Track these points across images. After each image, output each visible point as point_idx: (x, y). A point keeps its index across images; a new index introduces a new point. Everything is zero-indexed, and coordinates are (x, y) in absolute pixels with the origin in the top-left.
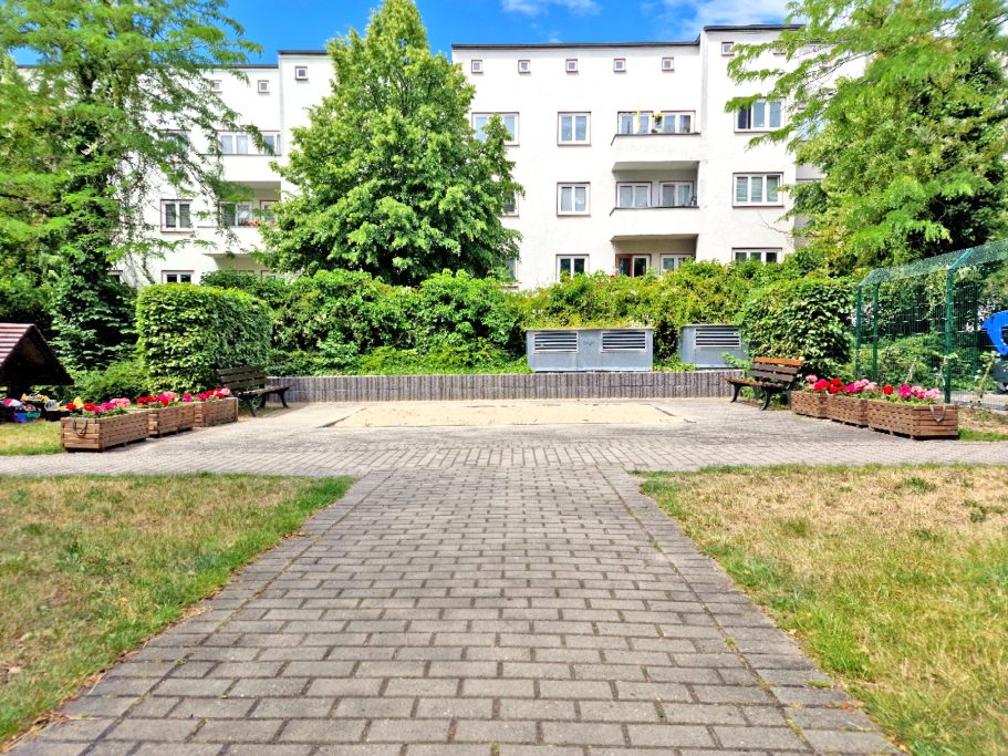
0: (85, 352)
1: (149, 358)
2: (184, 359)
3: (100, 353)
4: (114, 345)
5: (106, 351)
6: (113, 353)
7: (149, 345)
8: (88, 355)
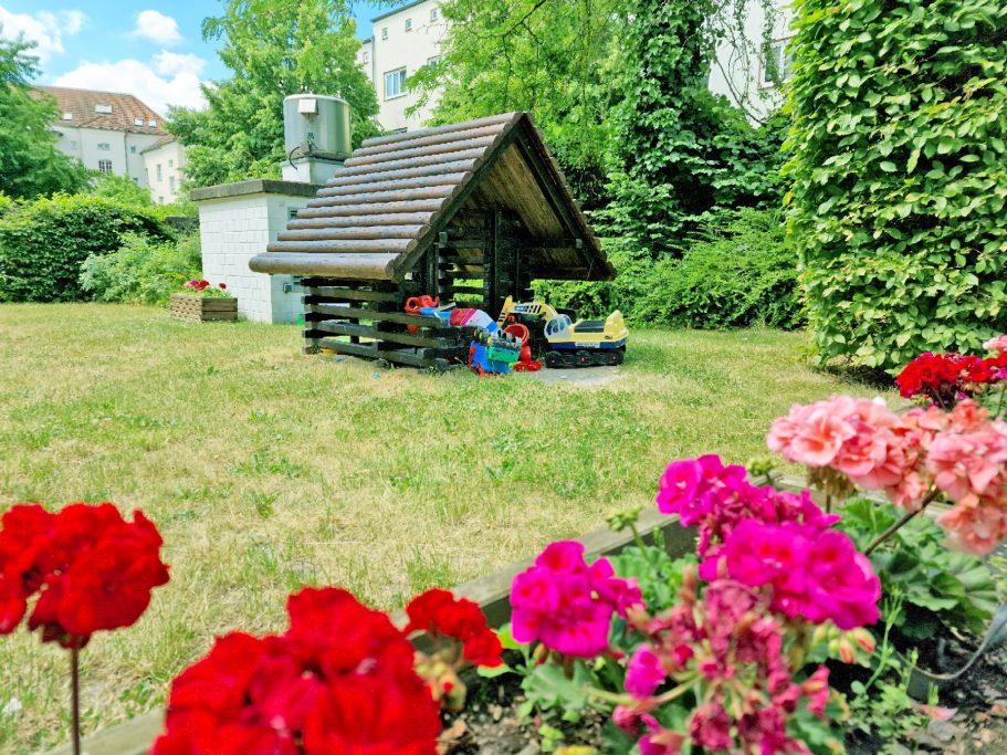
0: (650, 227)
1: (815, 193)
2: (954, 188)
3: (674, 229)
4: (699, 214)
5: (686, 223)
6: (696, 224)
7: (827, 146)
8: (655, 231)
